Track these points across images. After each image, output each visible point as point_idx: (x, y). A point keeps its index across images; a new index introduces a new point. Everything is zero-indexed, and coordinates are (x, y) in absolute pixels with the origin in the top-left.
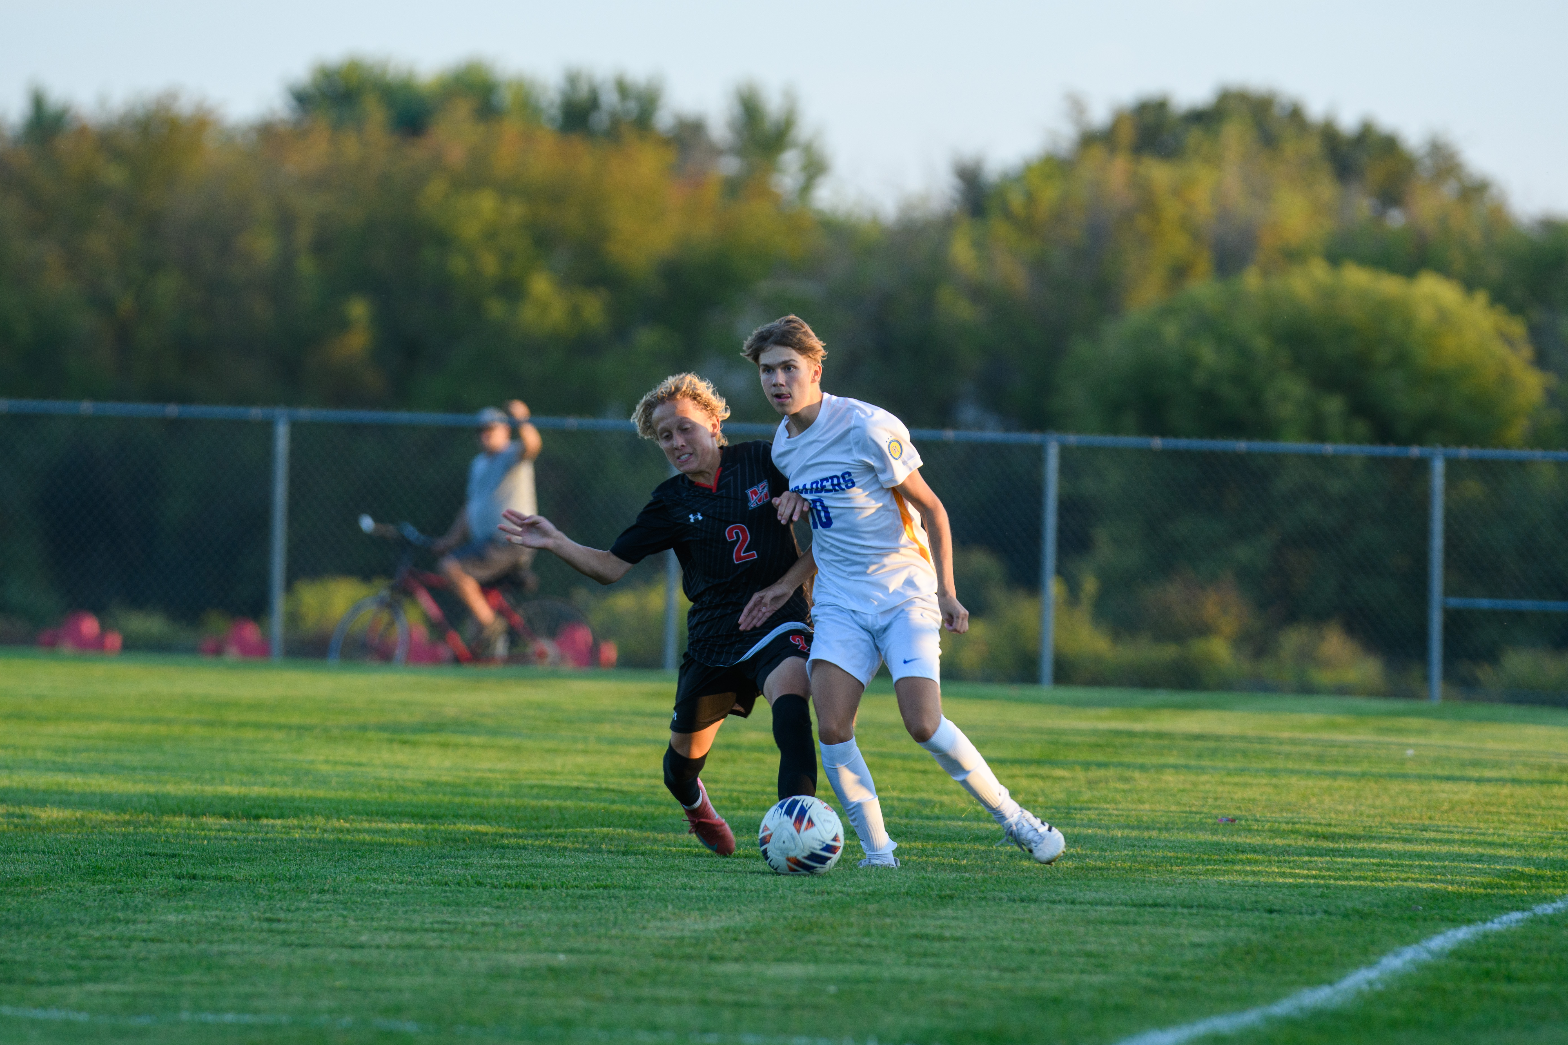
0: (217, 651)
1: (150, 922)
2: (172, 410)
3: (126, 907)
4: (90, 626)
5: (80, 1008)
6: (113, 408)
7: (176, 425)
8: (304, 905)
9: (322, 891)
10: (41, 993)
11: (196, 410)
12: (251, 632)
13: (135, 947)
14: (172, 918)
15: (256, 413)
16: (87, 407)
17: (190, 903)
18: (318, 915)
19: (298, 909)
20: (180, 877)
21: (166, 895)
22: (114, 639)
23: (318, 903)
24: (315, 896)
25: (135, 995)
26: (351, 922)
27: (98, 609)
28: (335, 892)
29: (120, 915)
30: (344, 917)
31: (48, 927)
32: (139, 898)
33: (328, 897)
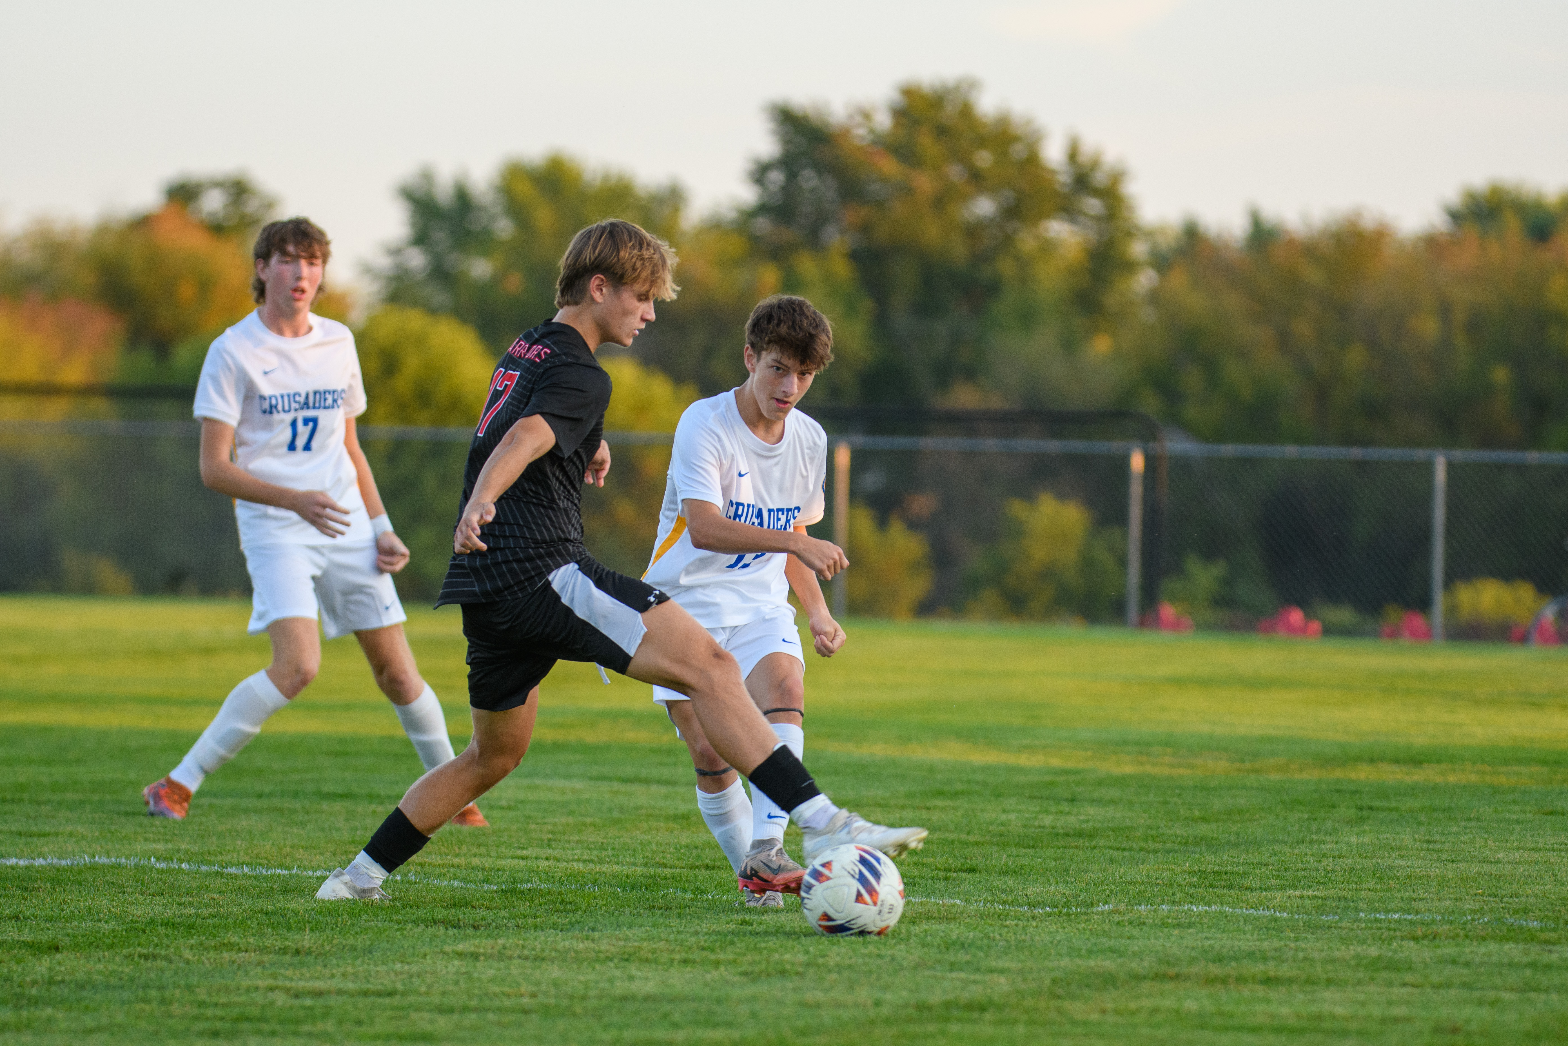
0: (1394, 634)
1: (1336, 843)
2: (1356, 452)
3: (1318, 831)
4: (1296, 616)
5: (1283, 909)
6: (1314, 452)
7: (1362, 465)
8: (1455, 829)
9: (1469, 819)
10: (1253, 897)
11: (1375, 453)
12: (1419, 621)
13: (1325, 862)
14: (1354, 840)
15: (1420, 454)
16: (1291, 451)
17: (1367, 828)
18: (1465, 838)
19: (1450, 833)
20: (1361, 809)
21: (1349, 822)
22: (1316, 625)
23: (1465, 828)
24: (1463, 823)
25: (1324, 899)
26: (1491, 843)
27: (1303, 604)
28: (1479, 820)
29: (1314, 837)
30: (1486, 839)
31: (1260, 846)
32: (1329, 824)
33: (1472, 824)
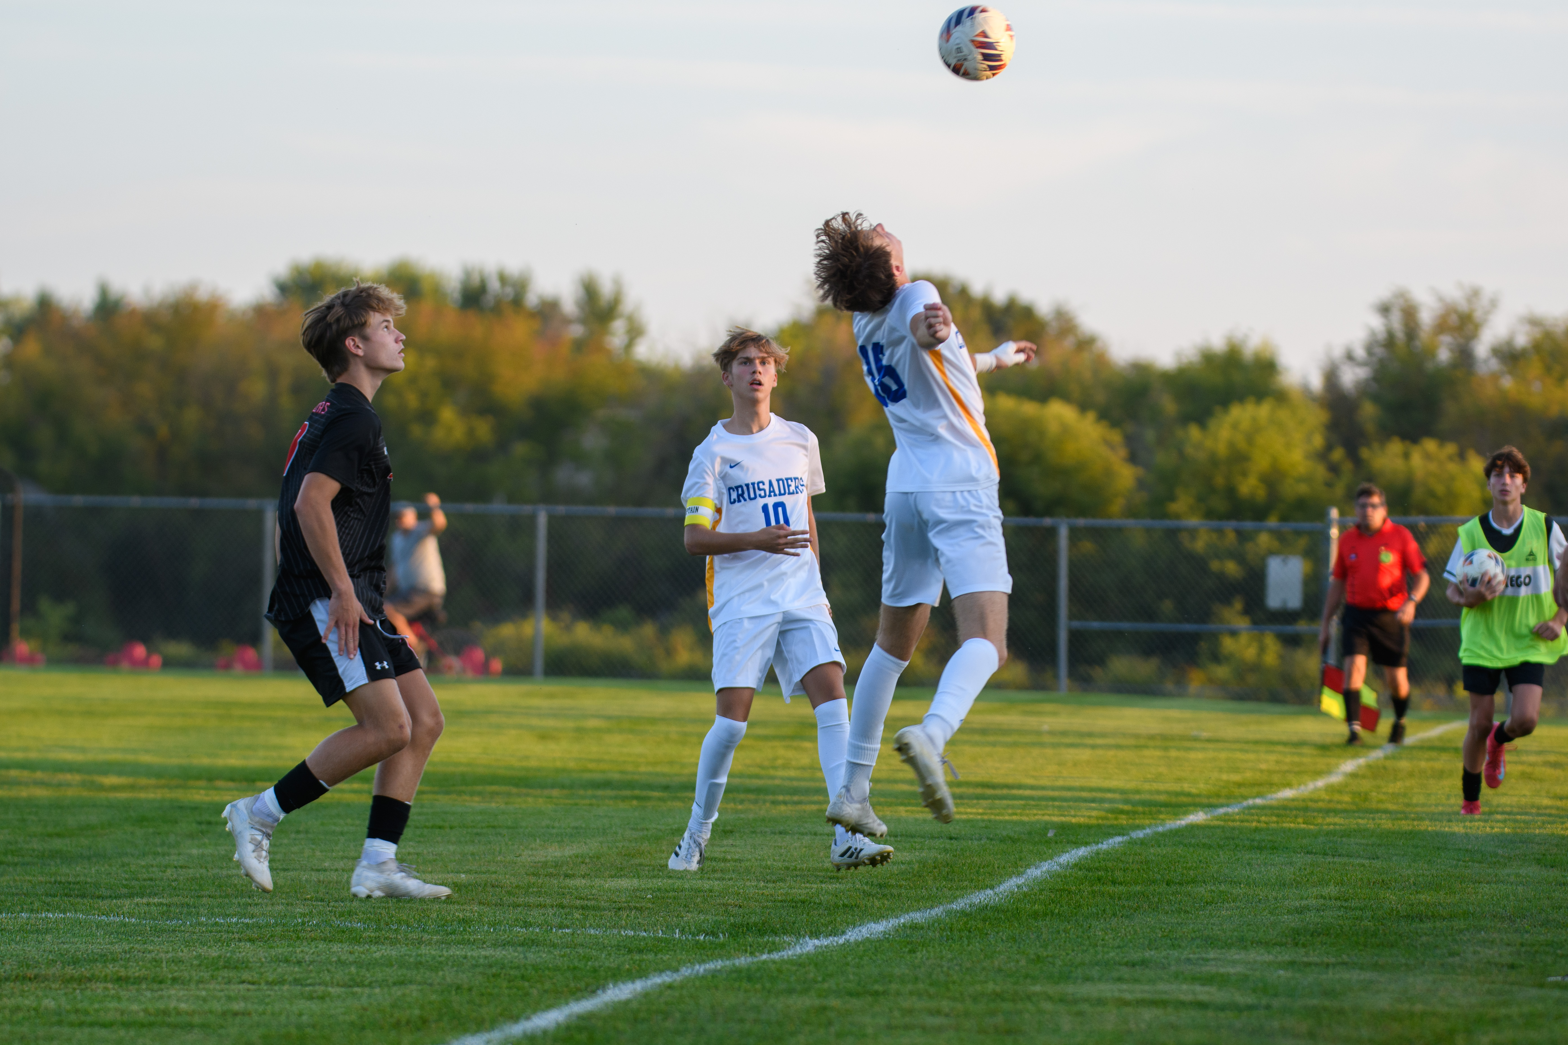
0: (227, 666)
1: (179, 854)
2: (194, 502)
3: (163, 844)
4: (140, 651)
5: (131, 915)
6: (155, 502)
7: (198, 514)
8: (286, 841)
9: (298, 832)
10: (104, 904)
11: (212, 502)
12: (251, 654)
13: (169, 872)
14: (195, 852)
15: (252, 503)
16: (136, 501)
17: (206, 841)
18: (295, 849)
19: (281, 844)
20: (200, 823)
21: (191, 836)
22: (156, 659)
23: (295, 839)
24: (293, 836)
25: (169, 905)
26: (318, 853)
27: (145, 639)
28: (307, 832)
29: (159, 850)
30: (313, 850)
31: (110, 859)
32: (172, 838)
33: (302, 836)
